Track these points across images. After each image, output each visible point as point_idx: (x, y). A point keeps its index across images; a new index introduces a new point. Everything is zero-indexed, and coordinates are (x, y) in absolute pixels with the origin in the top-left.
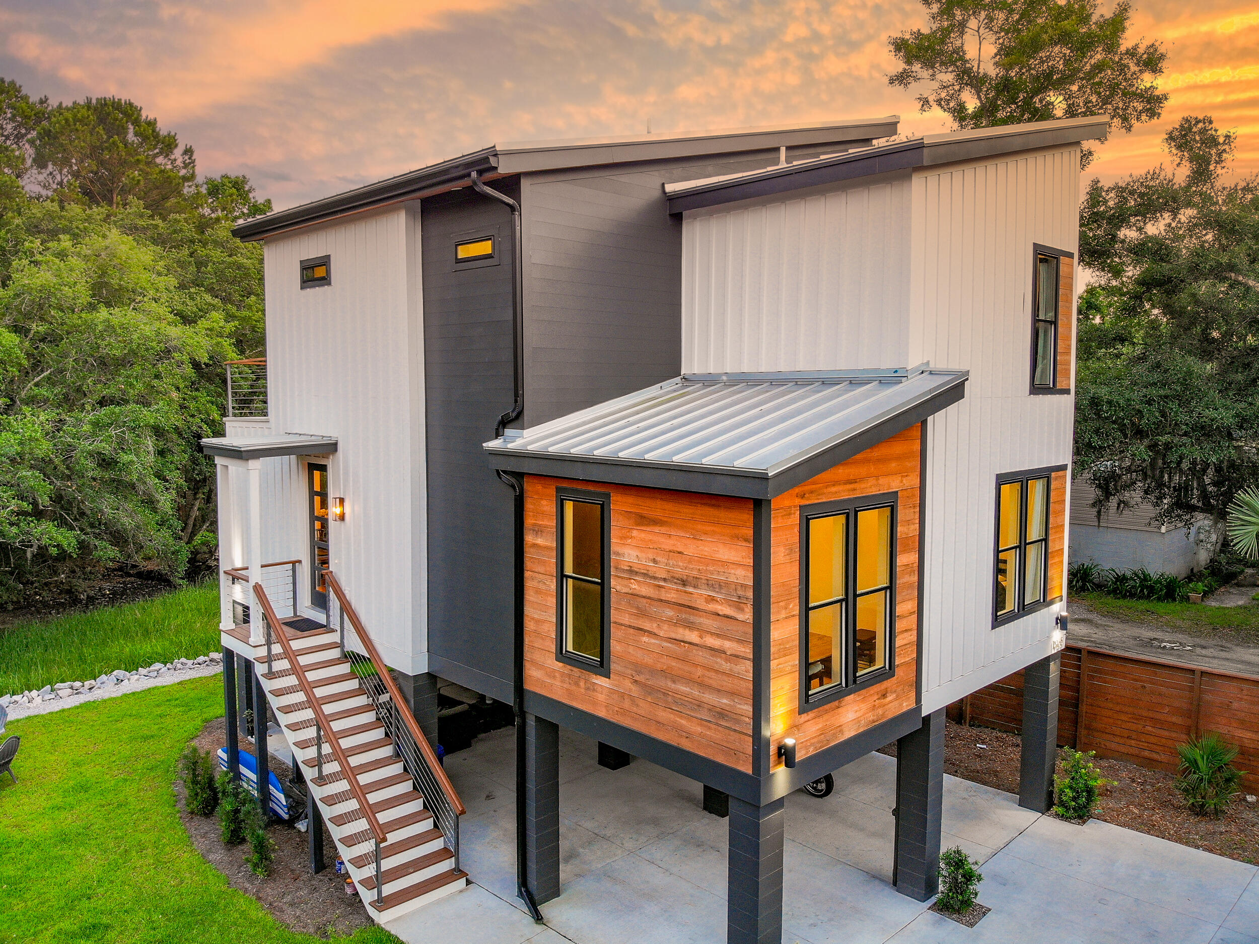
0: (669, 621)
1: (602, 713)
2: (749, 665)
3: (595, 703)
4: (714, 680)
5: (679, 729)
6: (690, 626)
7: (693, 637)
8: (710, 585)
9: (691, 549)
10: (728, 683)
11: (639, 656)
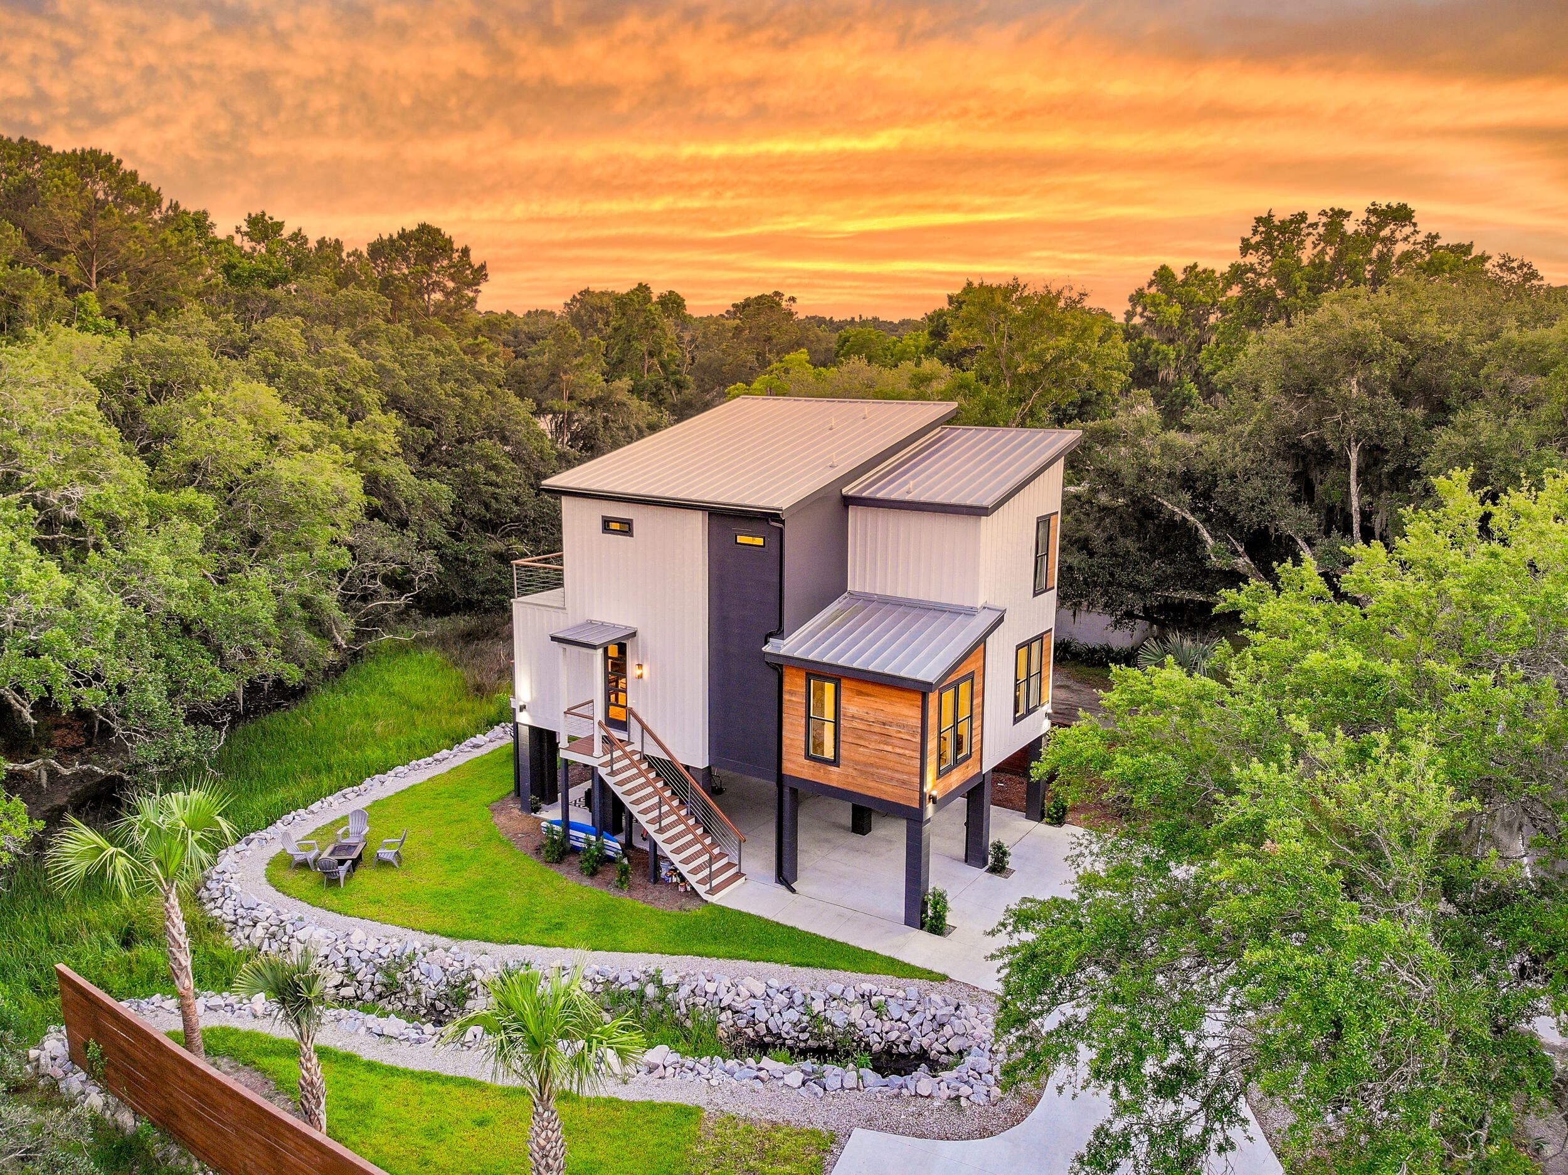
0: (875, 741)
1: (835, 785)
2: (919, 762)
3: (829, 780)
4: (899, 767)
5: (878, 790)
6: (887, 744)
7: (889, 748)
8: (898, 725)
9: (888, 709)
10: (907, 769)
11: (857, 757)
